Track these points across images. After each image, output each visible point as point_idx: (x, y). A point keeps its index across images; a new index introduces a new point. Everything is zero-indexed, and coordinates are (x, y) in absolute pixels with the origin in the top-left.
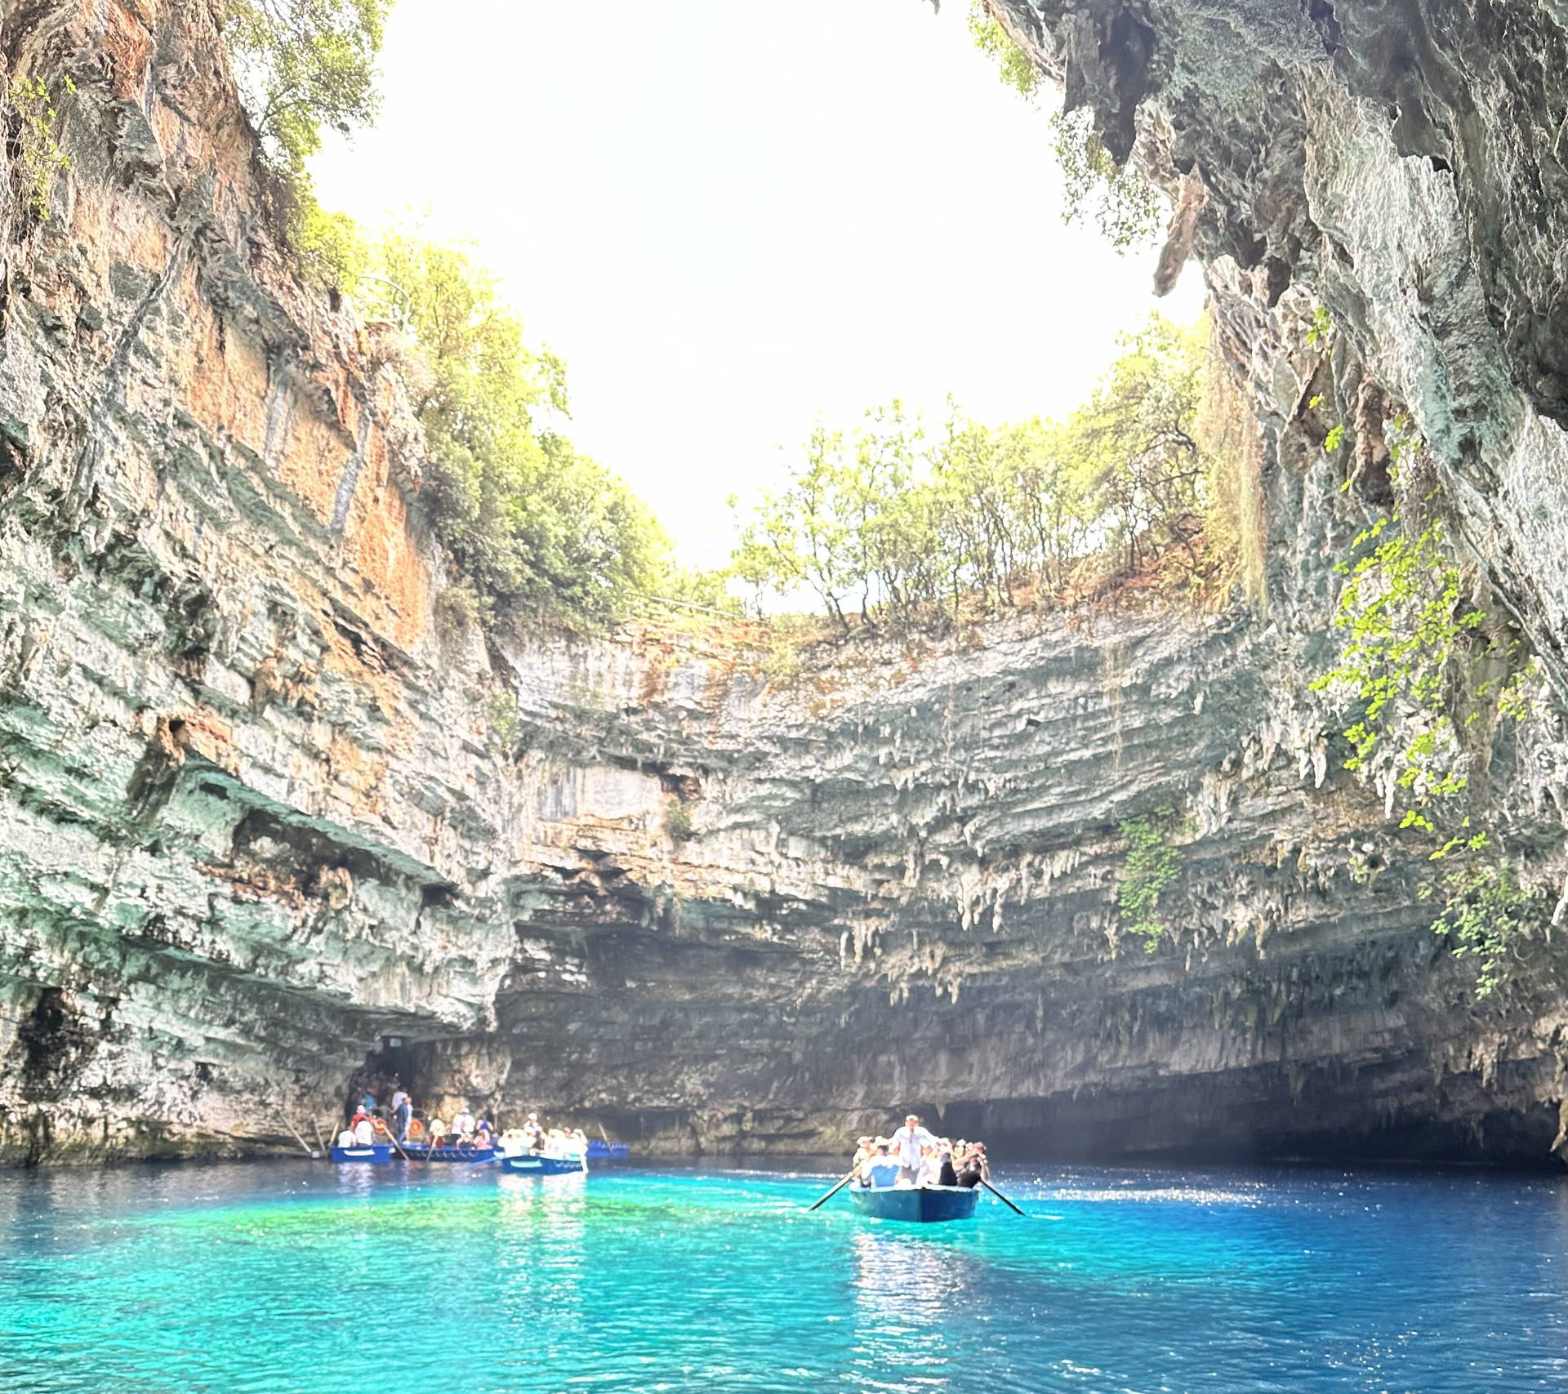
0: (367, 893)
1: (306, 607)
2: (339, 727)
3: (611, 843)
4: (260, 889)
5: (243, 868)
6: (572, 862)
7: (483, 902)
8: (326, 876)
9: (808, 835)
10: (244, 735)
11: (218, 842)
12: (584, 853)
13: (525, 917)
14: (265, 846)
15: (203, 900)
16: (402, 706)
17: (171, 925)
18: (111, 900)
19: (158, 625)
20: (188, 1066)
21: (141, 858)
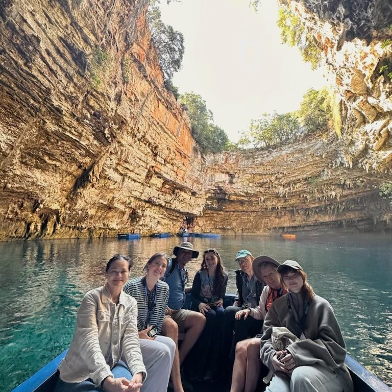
0: (183, 193)
1: (173, 148)
2: (178, 167)
3: (221, 185)
4: (166, 193)
5: (163, 190)
6: (214, 188)
7: (201, 195)
8: (176, 191)
9: (253, 183)
10: (163, 168)
11: (160, 185)
12: (216, 187)
13: (207, 197)
14: (167, 186)
15: (157, 195)
16: (188, 164)
17: (153, 199)
18: (143, 195)
19: (150, 151)
20: (156, 221)
21: (148, 188)
